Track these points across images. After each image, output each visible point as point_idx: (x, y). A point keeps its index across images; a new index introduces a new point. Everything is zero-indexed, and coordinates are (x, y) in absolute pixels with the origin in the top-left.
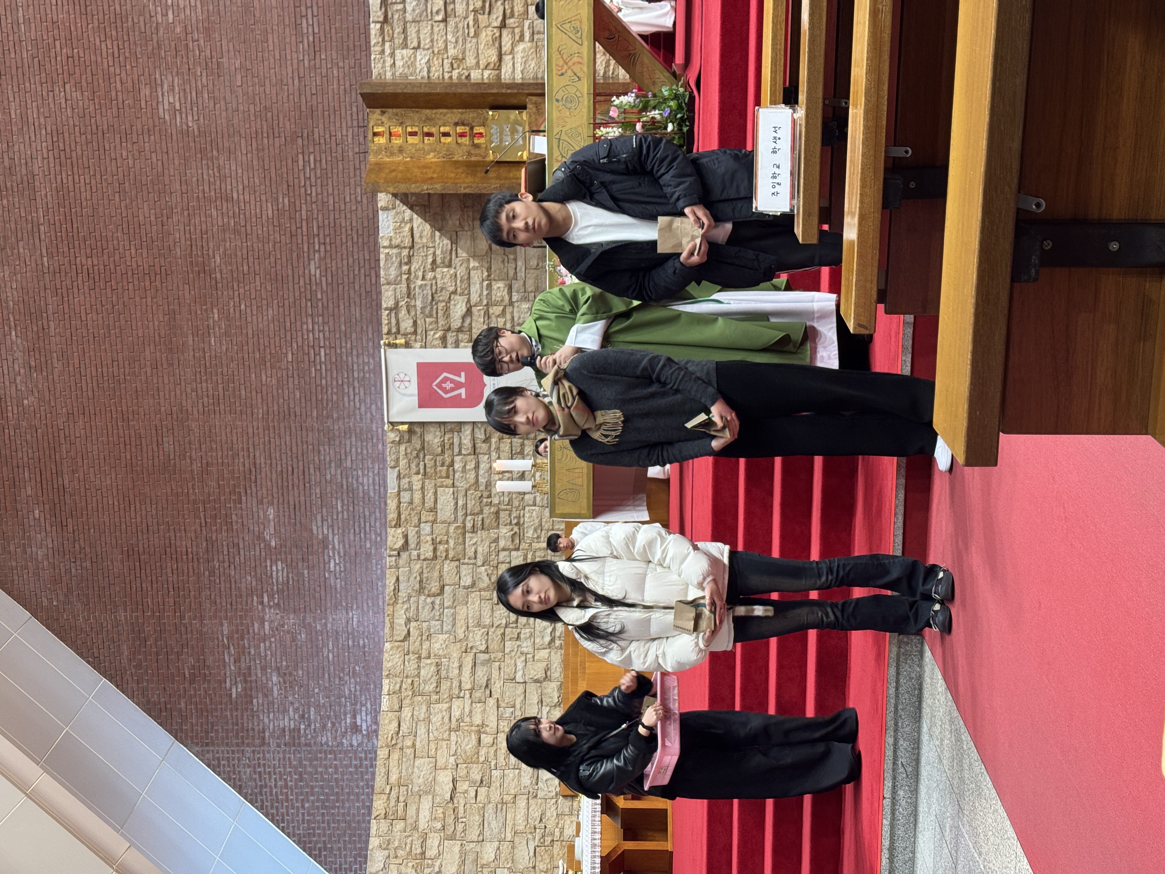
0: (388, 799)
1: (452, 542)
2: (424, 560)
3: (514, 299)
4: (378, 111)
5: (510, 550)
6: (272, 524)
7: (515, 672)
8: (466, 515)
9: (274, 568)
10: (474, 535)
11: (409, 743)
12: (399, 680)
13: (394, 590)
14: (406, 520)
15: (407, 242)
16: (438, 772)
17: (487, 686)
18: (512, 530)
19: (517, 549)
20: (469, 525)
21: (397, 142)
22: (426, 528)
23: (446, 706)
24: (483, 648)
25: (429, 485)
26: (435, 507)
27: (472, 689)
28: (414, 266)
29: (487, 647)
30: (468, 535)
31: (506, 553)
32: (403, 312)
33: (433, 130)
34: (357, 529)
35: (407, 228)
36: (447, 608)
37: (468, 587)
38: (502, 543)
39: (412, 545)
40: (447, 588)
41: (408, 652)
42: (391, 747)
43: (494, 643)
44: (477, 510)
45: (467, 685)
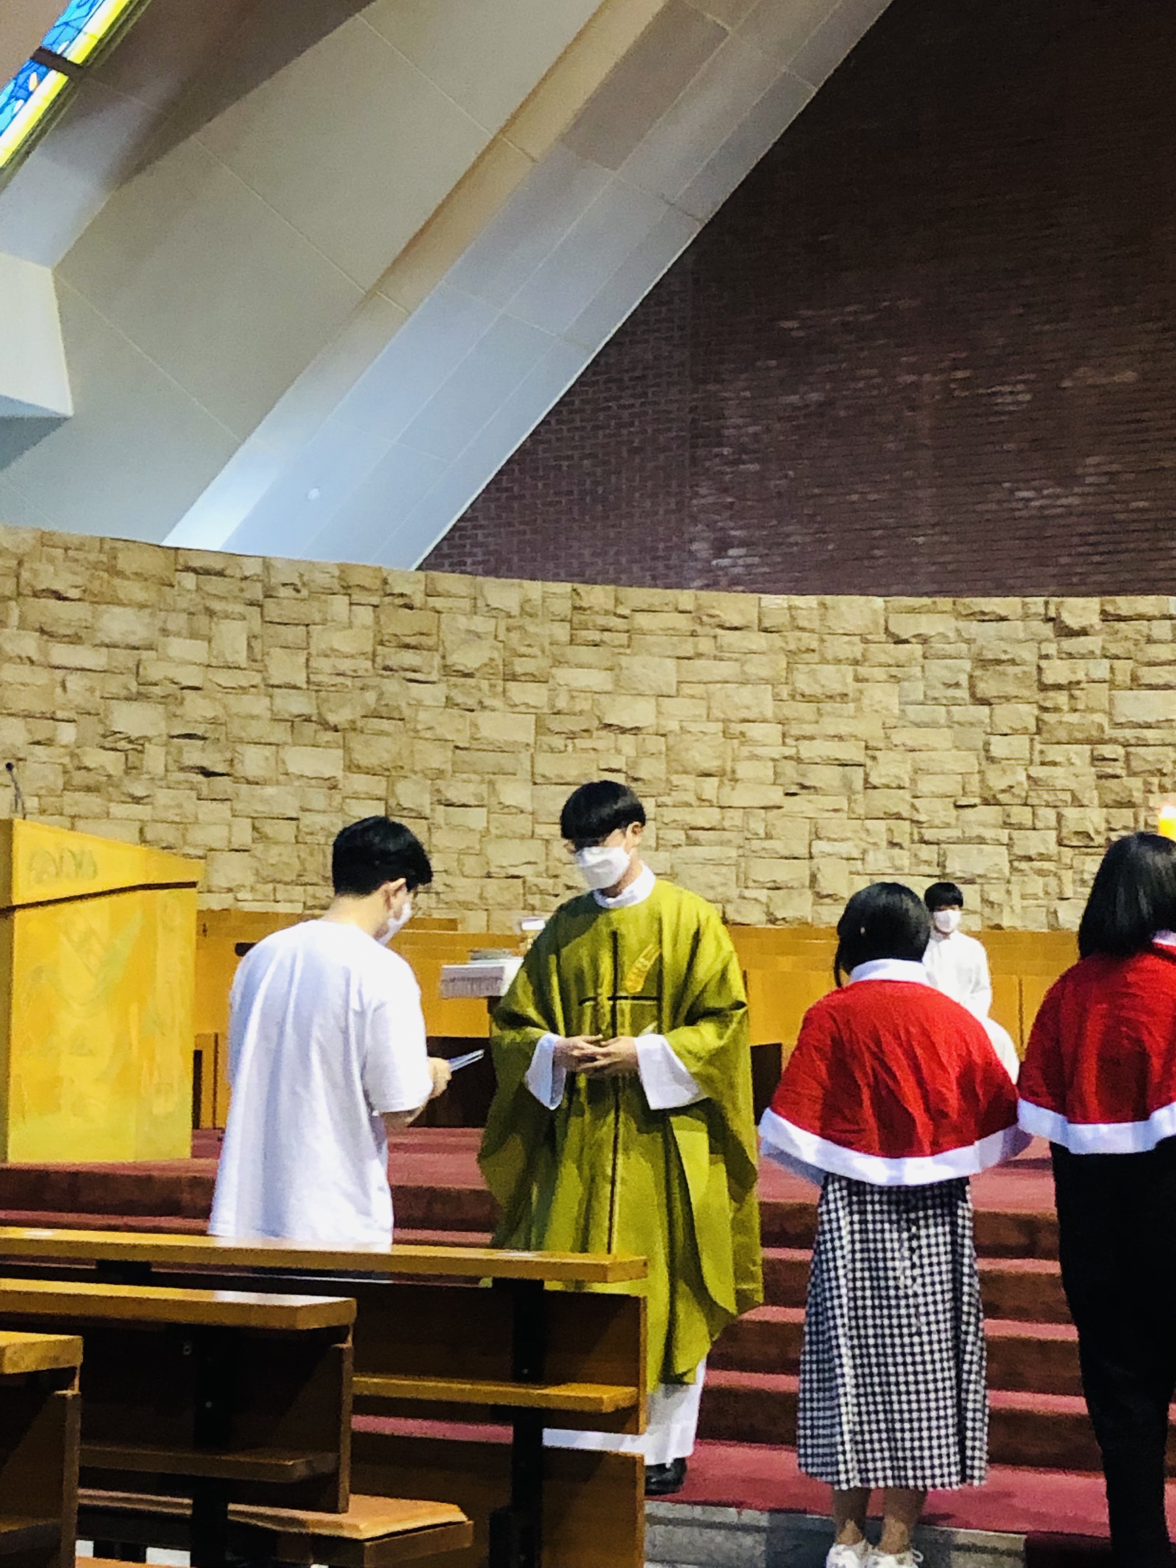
0: (607, 613)
1: (1074, 718)
2: (1039, 668)
5: (1059, 828)
6: (1104, 381)
7: (829, 839)
8: (1126, 745)
9: (1020, 387)
10: (1088, 760)
11: (705, 645)
12: (816, 625)
13: (983, 613)
14: (1117, 632)
16: (653, 700)
17: (804, 787)
18: (1098, 833)
19: (1060, 844)
20: (1107, 751)
22: (1100, 670)
23: (769, 714)
24: (874, 780)
26: (1140, 686)
27: (799, 760)
29: (875, 788)
30: (1087, 748)
31: (1053, 823)
34: (1092, 539)
36: (948, 712)
37: (987, 751)
38: (1070, 813)
39: (1068, 644)
40: (986, 709)
41: (866, 641)
42: (697, 615)
43: (882, 801)
44: (1135, 764)
45: (807, 750)
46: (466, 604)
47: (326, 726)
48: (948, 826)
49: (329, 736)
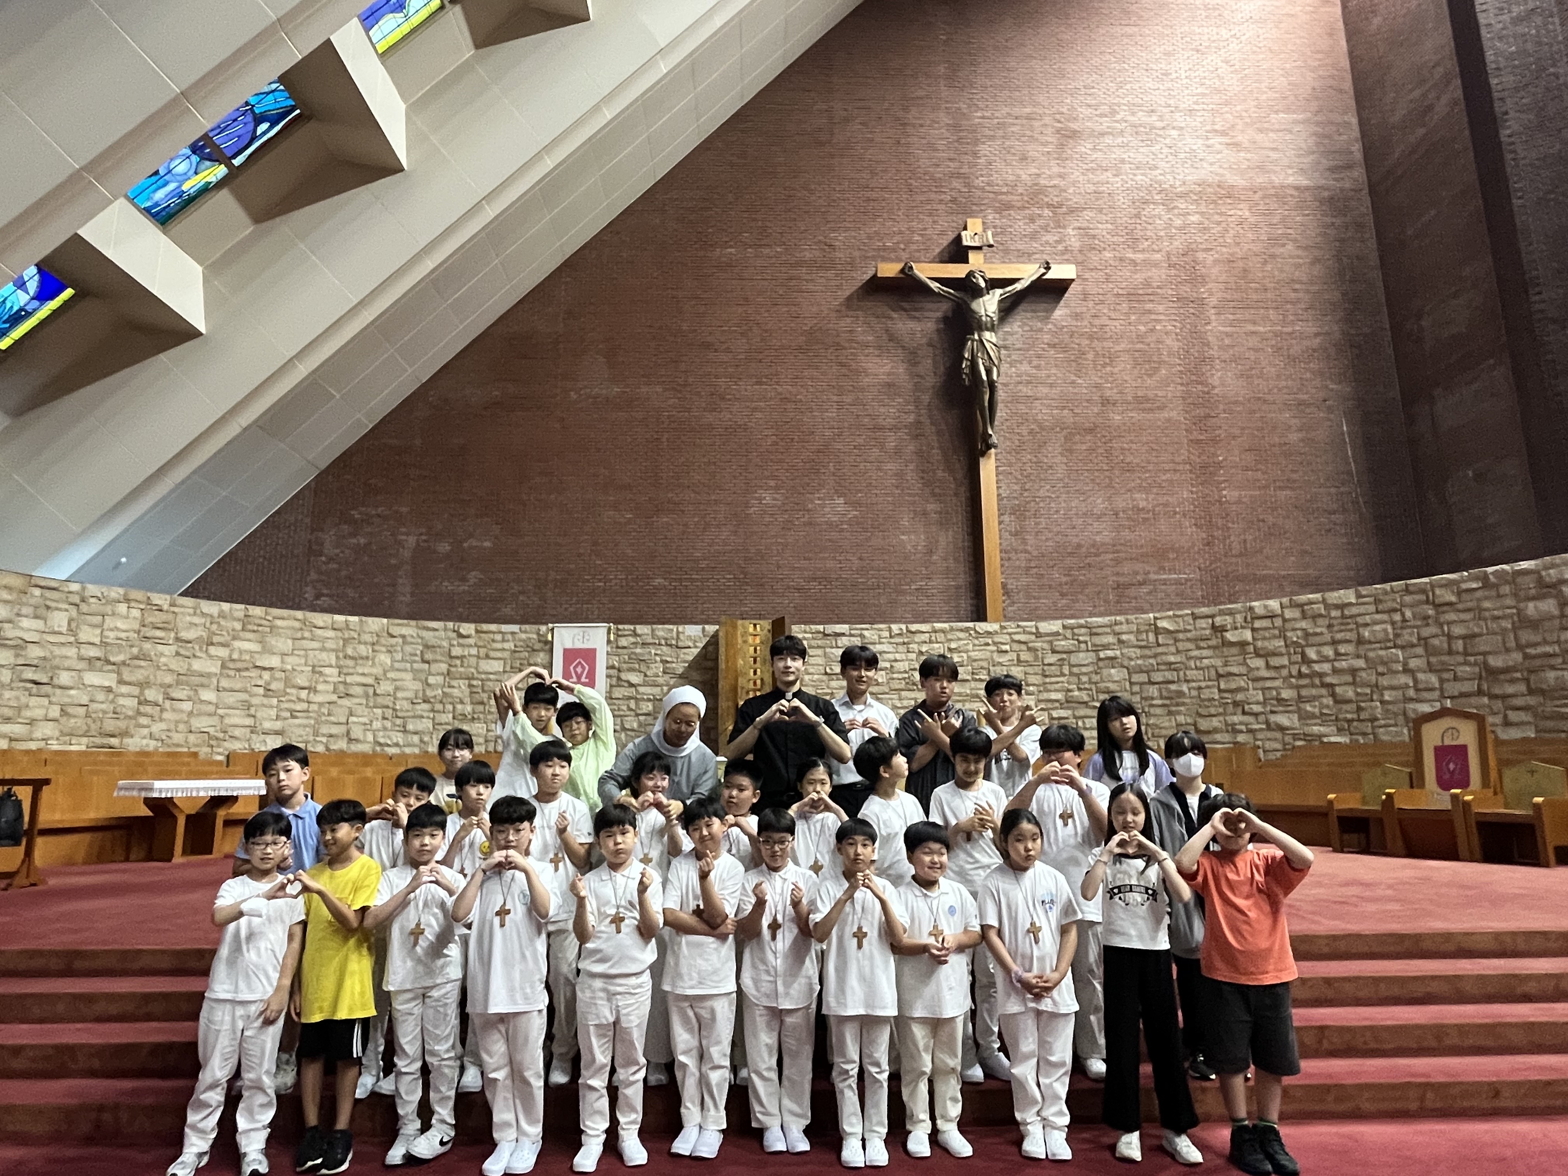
0: (261, 618)
1: (462, 669)
2: (450, 649)
3: (641, 718)
4: (770, 627)
6: (480, 544)
7: (357, 716)
8: (482, 680)
9: (447, 544)
11: (306, 635)
12: (358, 628)
13: (428, 627)
14: (481, 637)
15: (680, 644)
16: (280, 656)
17: (347, 695)
19: (454, 718)
20: (475, 683)
21: (750, 639)
22: (474, 651)
23: (334, 663)
24: (378, 692)
25: (506, 655)
26: (489, 658)
27: (346, 683)
28: (664, 648)
29: (378, 695)
30: (467, 682)
32: (632, 640)
33: (758, 665)
35: (691, 644)
36: (411, 666)
37: (426, 681)
38: (459, 707)
39: (461, 641)
40: (427, 665)
41: (378, 635)
42: (304, 622)
43: (380, 700)
44: (486, 688)
45: (349, 679)
46: (191, 611)
47: (108, 662)
48: (408, 711)
49: (110, 667)
